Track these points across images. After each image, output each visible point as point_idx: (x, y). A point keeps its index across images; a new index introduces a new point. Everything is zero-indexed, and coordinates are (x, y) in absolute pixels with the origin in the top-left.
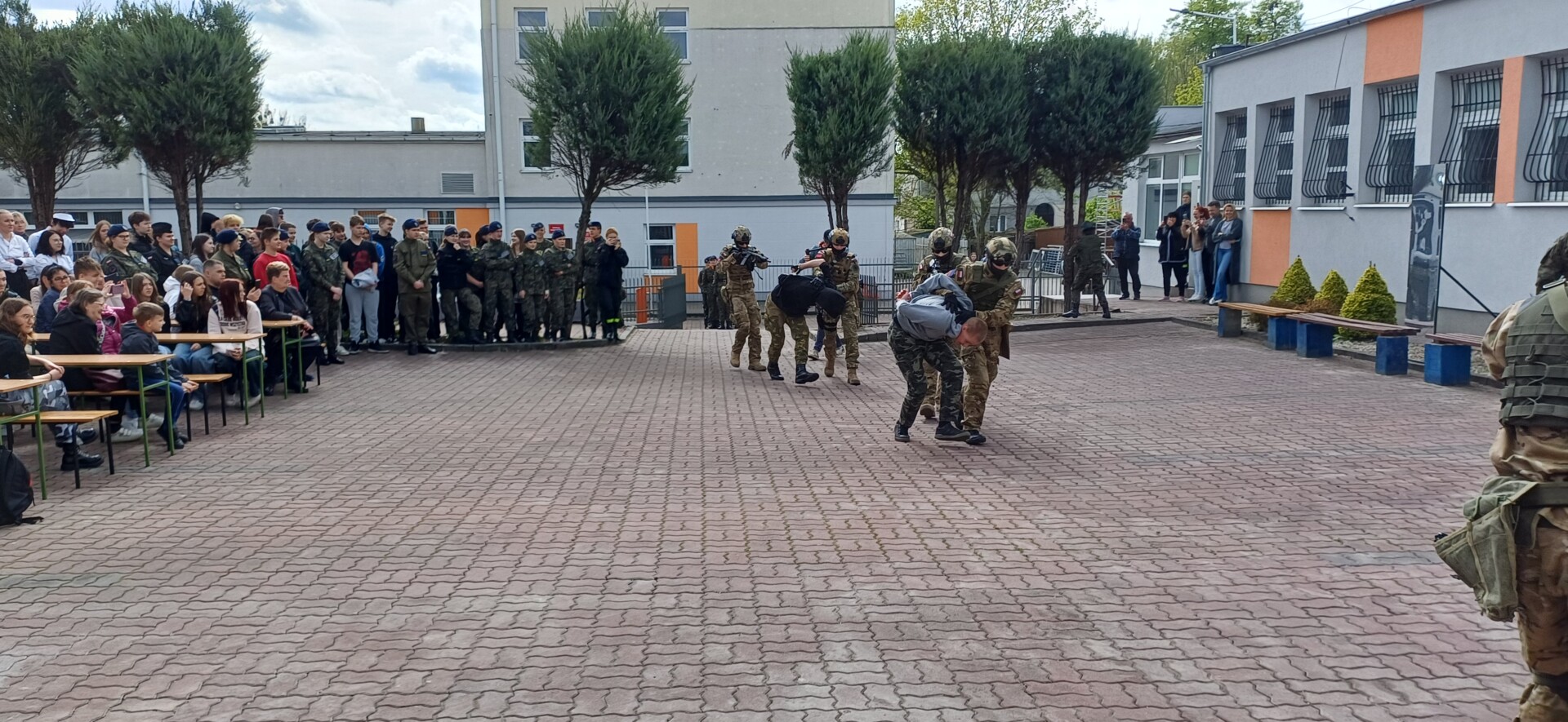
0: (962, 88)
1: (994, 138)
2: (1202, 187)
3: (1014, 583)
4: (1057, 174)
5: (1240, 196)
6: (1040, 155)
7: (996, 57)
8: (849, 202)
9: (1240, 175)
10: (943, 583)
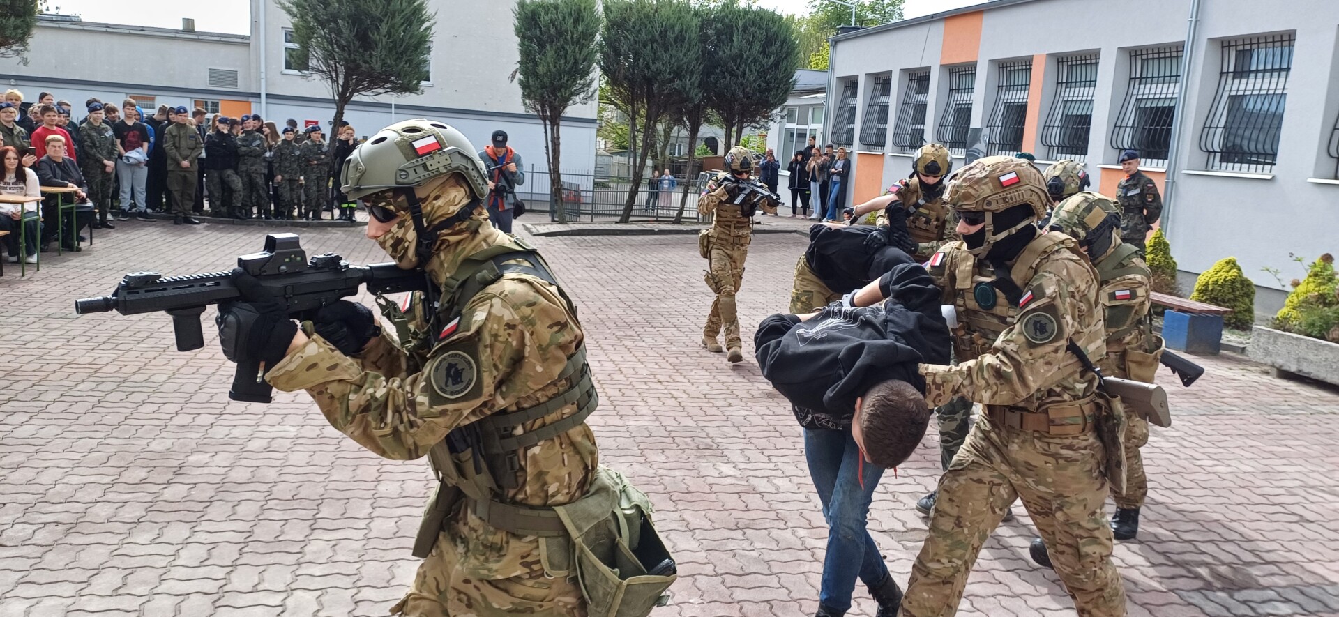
0: (653, 40)
1: (677, 82)
2: (824, 133)
3: (669, 423)
4: (720, 114)
5: (849, 142)
6: (709, 99)
7: (679, 18)
8: (561, 123)
9: (851, 126)
10: (617, 421)
